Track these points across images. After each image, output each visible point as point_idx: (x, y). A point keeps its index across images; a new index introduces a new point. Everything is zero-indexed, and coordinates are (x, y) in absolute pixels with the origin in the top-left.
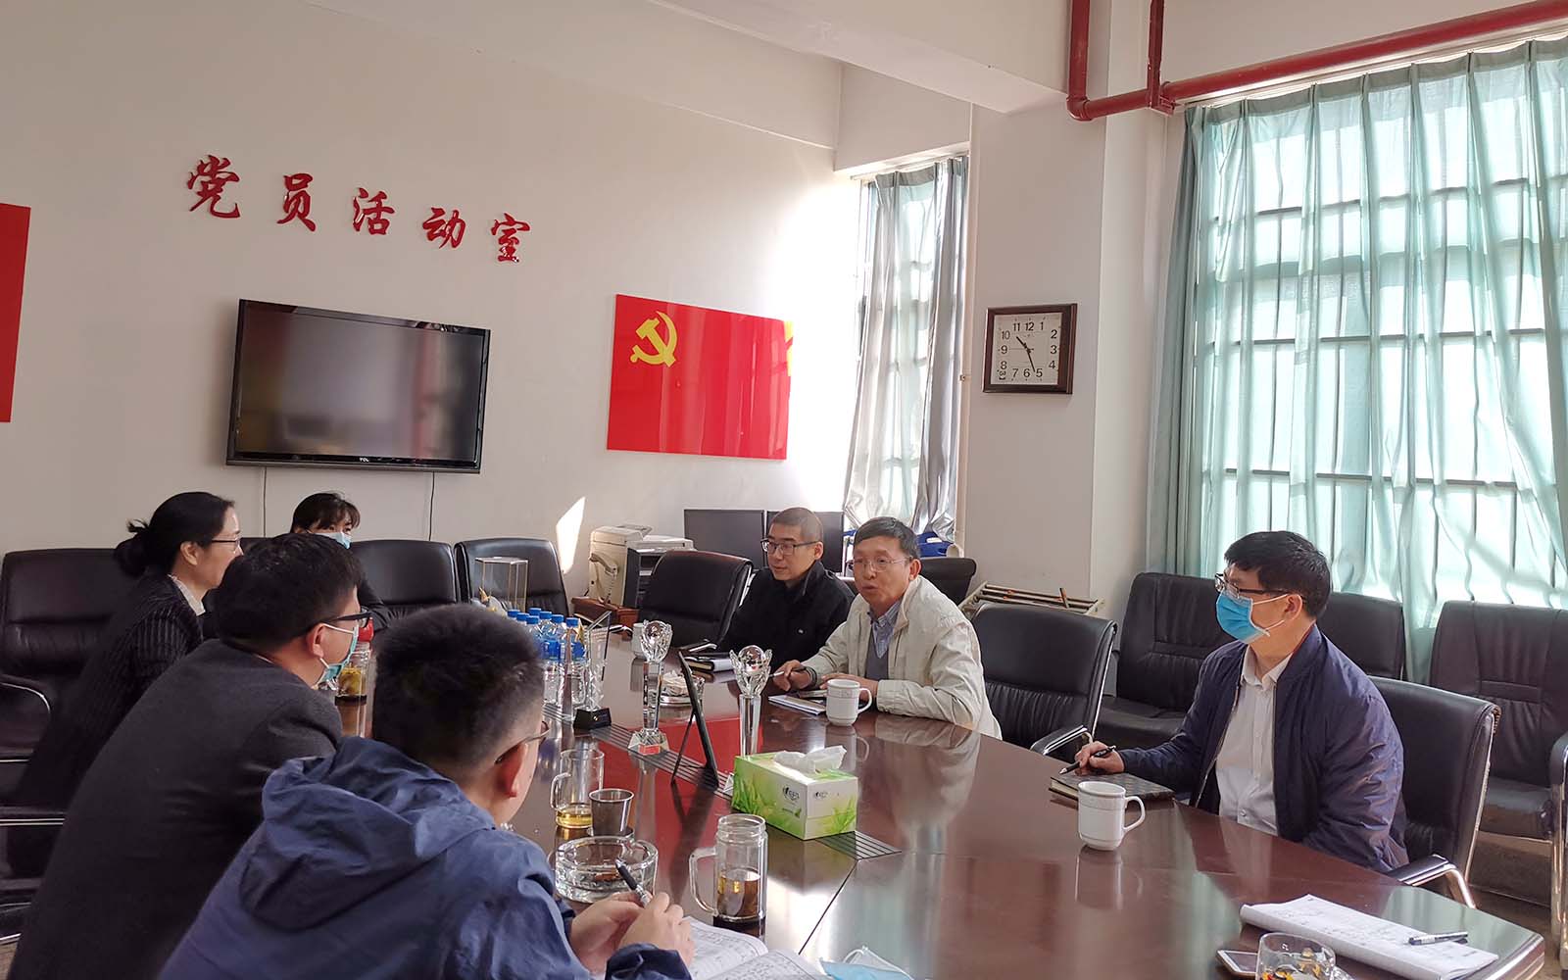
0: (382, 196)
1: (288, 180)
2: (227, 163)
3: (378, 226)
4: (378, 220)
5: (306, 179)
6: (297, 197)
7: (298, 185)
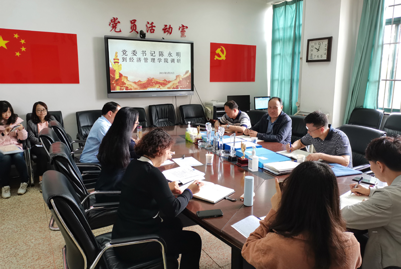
0: (153, 23)
1: (131, 21)
2: (117, 19)
3: (152, 31)
4: (152, 29)
5: (135, 21)
6: (133, 25)
7: (133, 22)
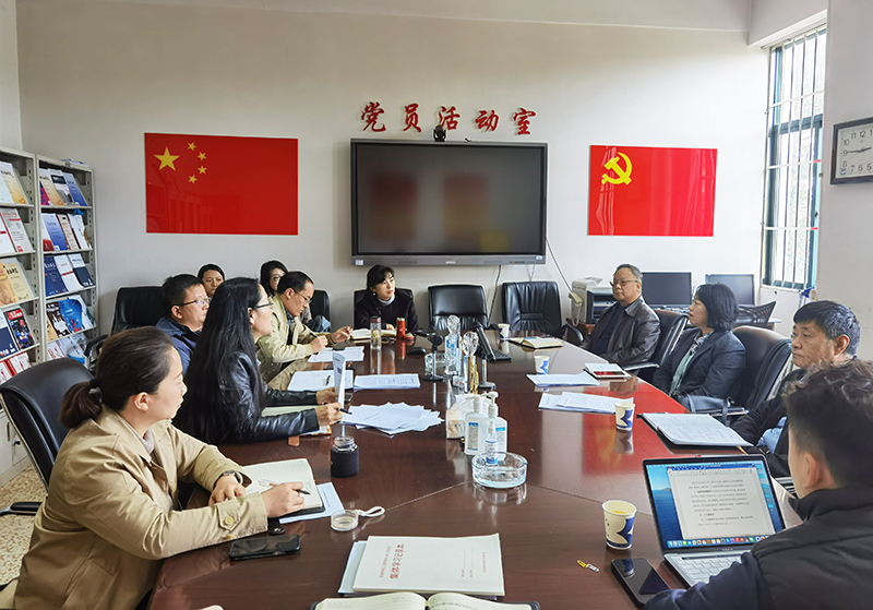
0: (453, 108)
1: (407, 108)
2: (378, 104)
3: (452, 125)
4: (452, 122)
5: (416, 106)
6: (411, 116)
7: (411, 110)
